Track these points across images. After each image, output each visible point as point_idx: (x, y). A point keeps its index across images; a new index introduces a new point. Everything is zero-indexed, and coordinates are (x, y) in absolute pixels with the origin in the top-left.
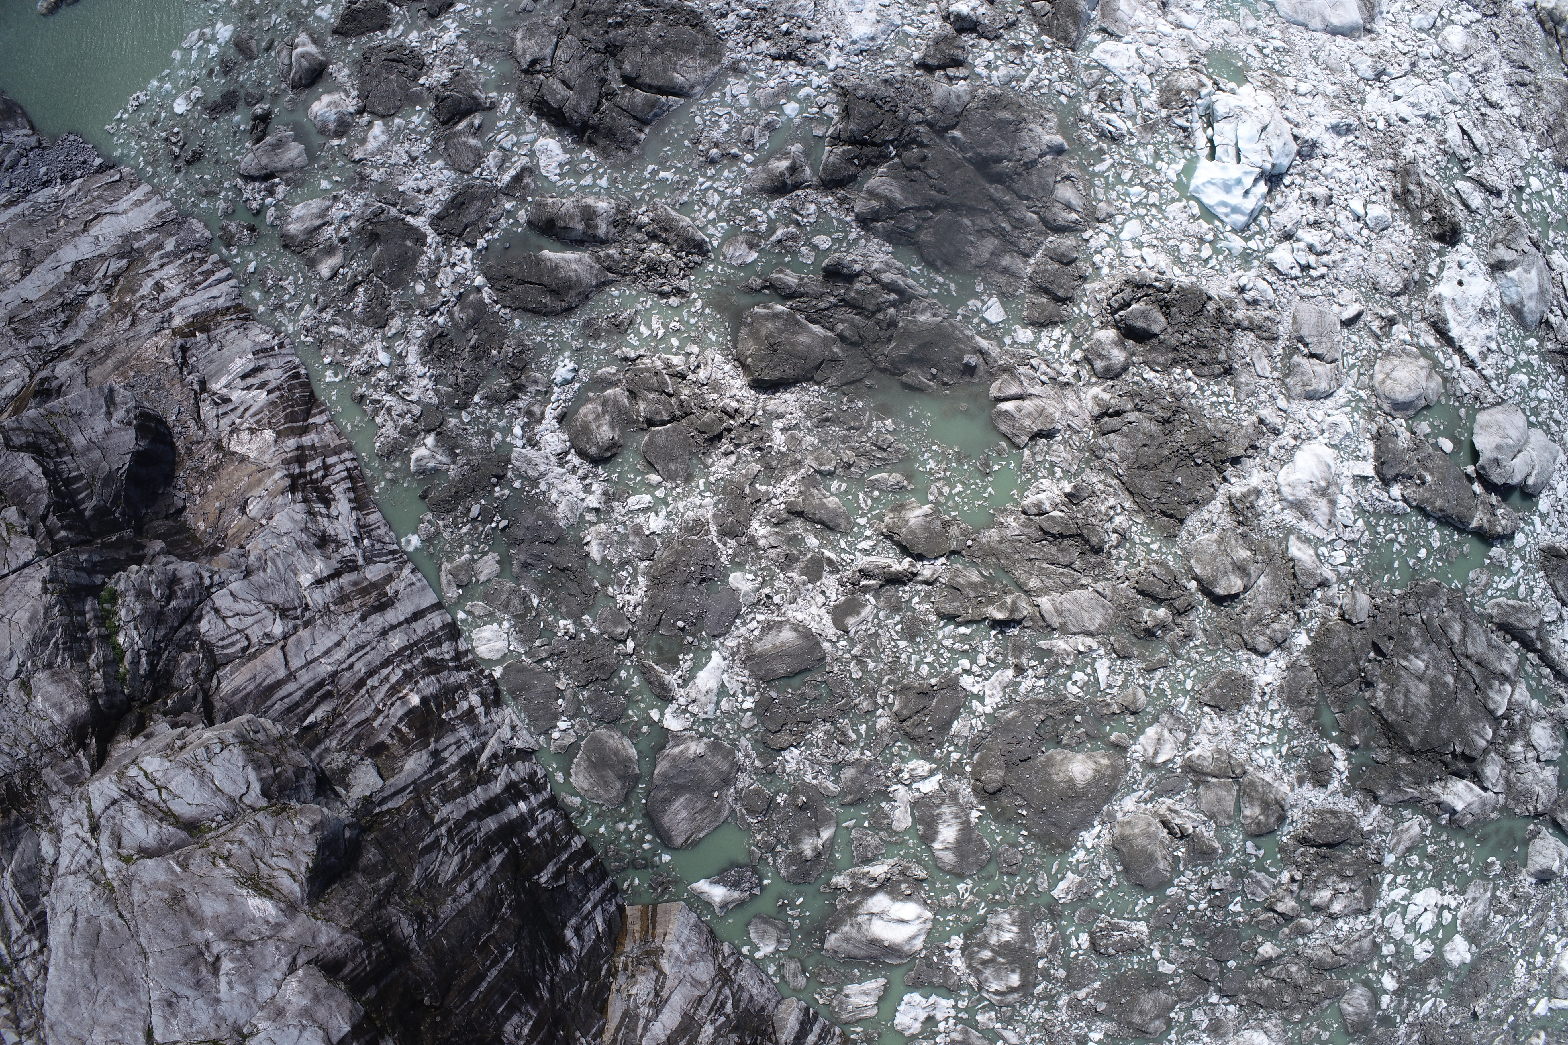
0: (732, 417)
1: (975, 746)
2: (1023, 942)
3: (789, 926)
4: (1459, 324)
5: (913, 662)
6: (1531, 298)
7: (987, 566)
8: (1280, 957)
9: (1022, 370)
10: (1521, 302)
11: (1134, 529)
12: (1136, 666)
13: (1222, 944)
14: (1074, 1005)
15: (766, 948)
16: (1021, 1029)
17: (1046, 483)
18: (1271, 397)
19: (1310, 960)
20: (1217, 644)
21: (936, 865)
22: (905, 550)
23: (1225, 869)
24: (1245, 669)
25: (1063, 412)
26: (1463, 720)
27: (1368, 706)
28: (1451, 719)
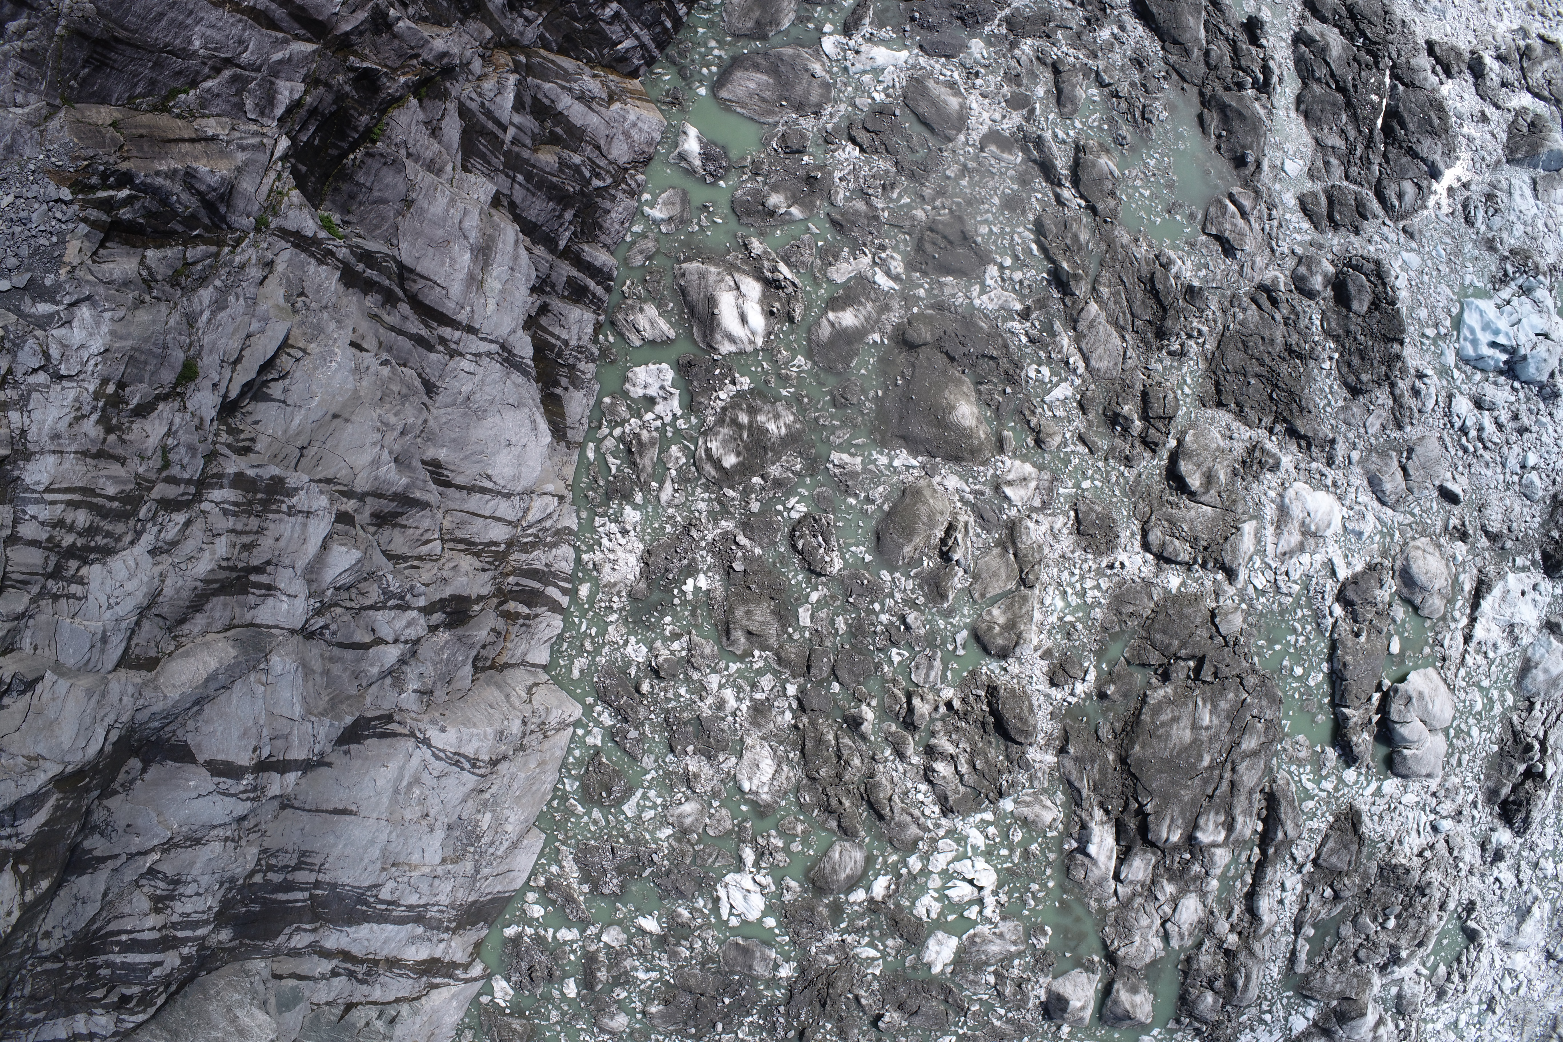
1: (940, 307)
2: (772, 449)
3: (689, 222)
4: (1493, 607)
6: (1546, 671)
7: (1097, 245)
8: (864, 738)
9: (1263, 206)
10: (1537, 663)
12: (1079, 423)
13: (853, 663)
15: (657, 213)
17: (1189, 264)
18: (1354, 444)
19: (872, 776)
20: (1133, 493)
21: (811, 328)
22: (1076, 167)
23: (929, 622)
24: (1124, 535)
25: (1252, 255)
26: (1177, 796)
27: (1144, 688)
28: (1173, 783)
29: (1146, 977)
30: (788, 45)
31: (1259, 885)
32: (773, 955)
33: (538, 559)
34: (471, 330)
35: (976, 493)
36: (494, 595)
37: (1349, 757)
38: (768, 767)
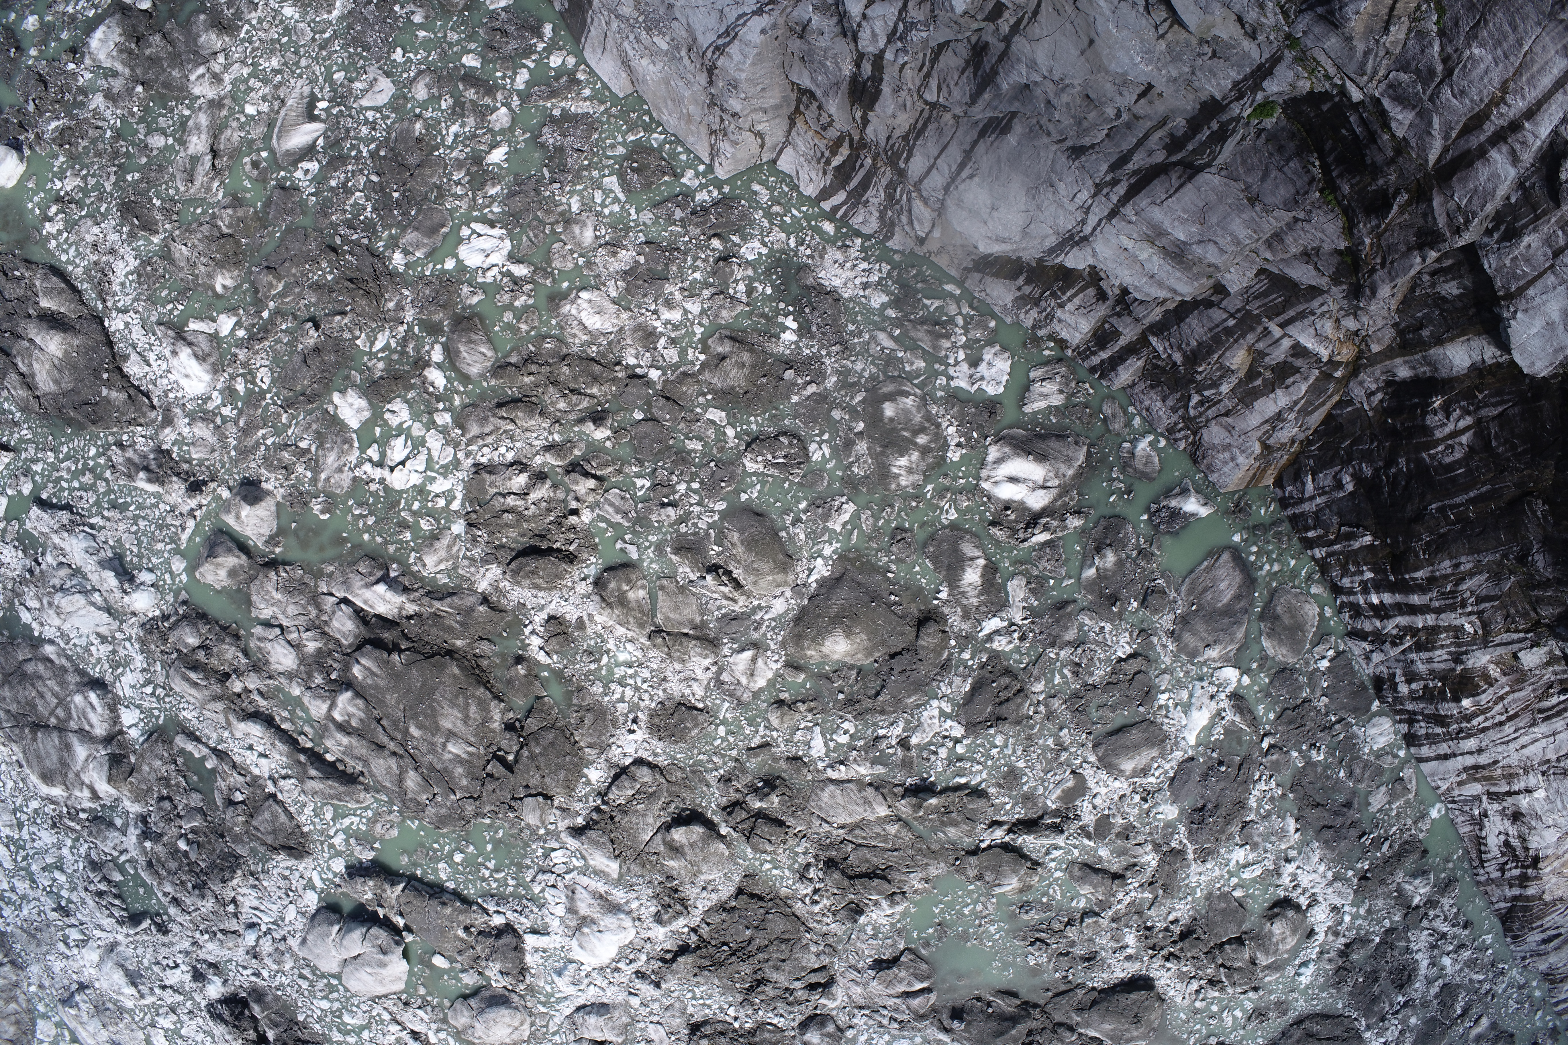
0: (1171, 954)
1: (945, 667)
2: (882, 453)
3: (1123, 471)
5: (1010, 747)
7: (939, 841)
8: (581, 421)
9: (906, 1017)
11: (790, 882)
12: (781, 749)
13: (654, 441)
14: (819, 377)
15: (1143, 445)
16: (875, 349)
17: (884, 921)
18: (646, 1006)
19: (542, 413)
20: (694, 772)
22: (1019, 853)
24: (659, 746)
25: (865, 985)
26: (394, 689)
27: (508, 703)
28: (409, 691)
29: (239, 590)
30: (1247, 635)
31: (275, 733)
32: (418, 254)
33: (876, 196)
34: (1114, 213)
35: (760, 623)
36: (862, 139)
37: (356, 871)
38: (594, 322)
